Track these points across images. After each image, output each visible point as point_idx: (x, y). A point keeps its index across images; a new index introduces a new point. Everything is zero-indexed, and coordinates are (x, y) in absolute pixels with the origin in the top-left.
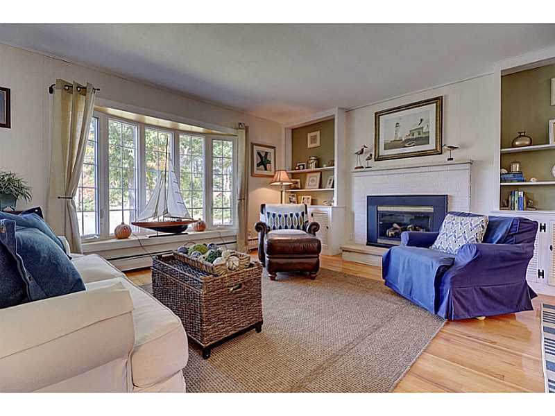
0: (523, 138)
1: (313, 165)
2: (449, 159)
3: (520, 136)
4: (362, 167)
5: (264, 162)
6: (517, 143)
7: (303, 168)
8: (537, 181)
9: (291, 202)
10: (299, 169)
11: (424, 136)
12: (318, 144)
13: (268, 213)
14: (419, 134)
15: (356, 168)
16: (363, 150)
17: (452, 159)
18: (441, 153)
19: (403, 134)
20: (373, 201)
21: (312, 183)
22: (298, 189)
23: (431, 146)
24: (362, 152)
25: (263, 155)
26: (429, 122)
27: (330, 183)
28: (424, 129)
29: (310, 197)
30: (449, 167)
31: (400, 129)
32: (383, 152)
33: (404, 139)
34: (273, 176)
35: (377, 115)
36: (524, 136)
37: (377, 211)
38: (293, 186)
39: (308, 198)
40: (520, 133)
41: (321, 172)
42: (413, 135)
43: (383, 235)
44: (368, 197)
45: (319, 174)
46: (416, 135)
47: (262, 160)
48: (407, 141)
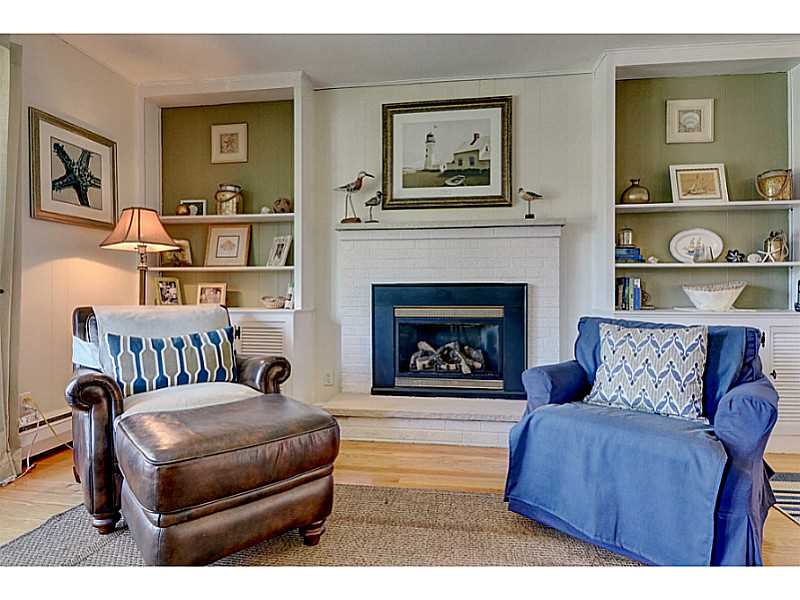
0: (638, 190)
1: (231, 205)
2: (527, 217)
3: (633, 186)
4: (358, 220)
5: (76, 180)
6: (632, 197)
7: (200, 213)
8: (659, 262)
9: (165, 299)
10: (188, 213)
11: (481, 168)
12: (240, 155)
13: (114, 339)
14: (472, 163)
15: (343, 222)
16: (360, 180)
17: (531, 216)
18: (510, 205)
19: (442, 160)
20: (386, 296)
21: (226, 251)
22: (186, 265)
23: (494, 189)
24: (358, 186)
25: (75, 157)
26: (489, 142)
27: (279, 254)
28: (481, 154)
29: (223, 286)
30: (529, 232)
31: (435, 147)
32: (399, 192)
33: (442, 170)
34: (111, 227)
35: (389, 111)
36: (638, 186)
37: (395, 317)
38: (169, 257)
39: (218, 290)
40: (632, 181)
41: (251, 225)
42: (460, 164)
43: (405, 368)
44: (373, 286)
45: (246, 229)
46: (466, 165)
47: (69, 171)
48: (448, 173)
